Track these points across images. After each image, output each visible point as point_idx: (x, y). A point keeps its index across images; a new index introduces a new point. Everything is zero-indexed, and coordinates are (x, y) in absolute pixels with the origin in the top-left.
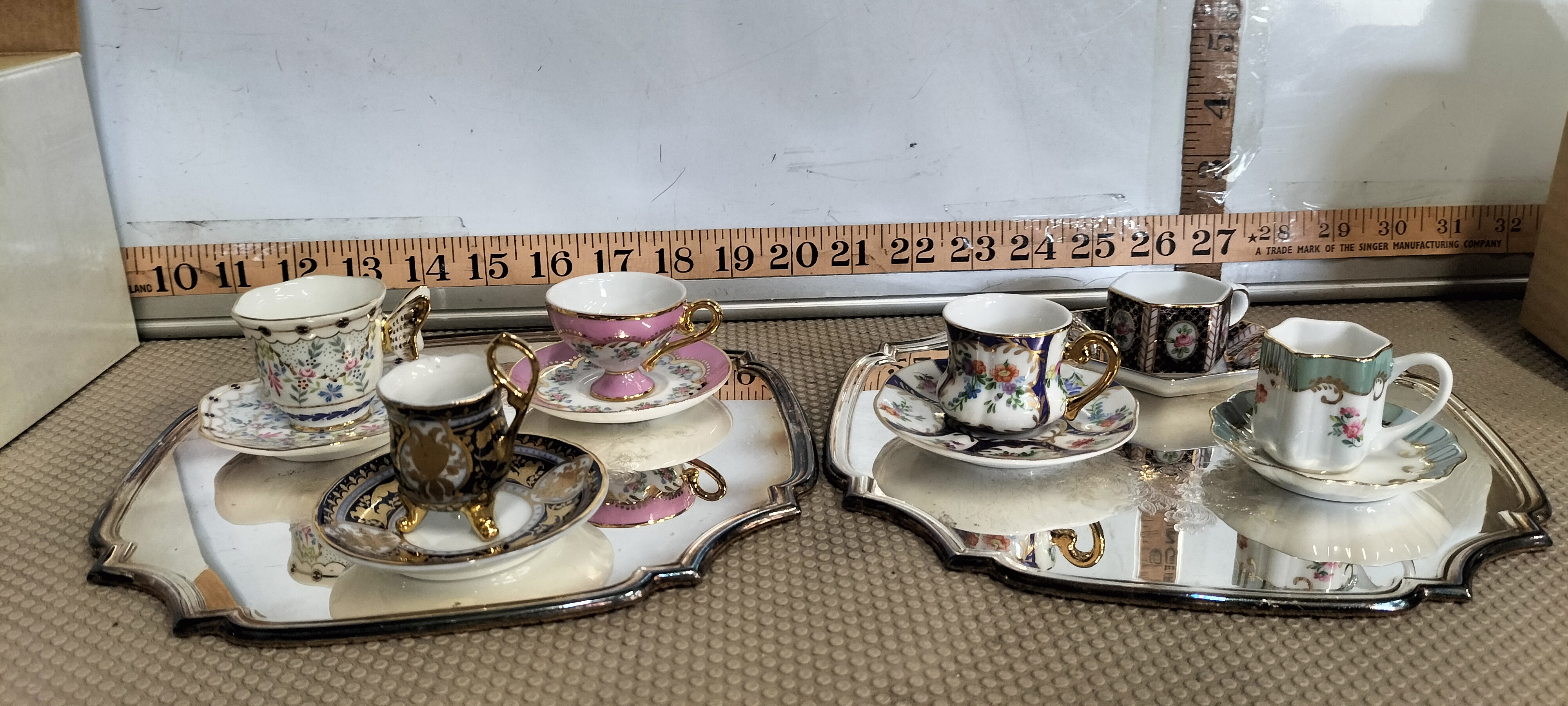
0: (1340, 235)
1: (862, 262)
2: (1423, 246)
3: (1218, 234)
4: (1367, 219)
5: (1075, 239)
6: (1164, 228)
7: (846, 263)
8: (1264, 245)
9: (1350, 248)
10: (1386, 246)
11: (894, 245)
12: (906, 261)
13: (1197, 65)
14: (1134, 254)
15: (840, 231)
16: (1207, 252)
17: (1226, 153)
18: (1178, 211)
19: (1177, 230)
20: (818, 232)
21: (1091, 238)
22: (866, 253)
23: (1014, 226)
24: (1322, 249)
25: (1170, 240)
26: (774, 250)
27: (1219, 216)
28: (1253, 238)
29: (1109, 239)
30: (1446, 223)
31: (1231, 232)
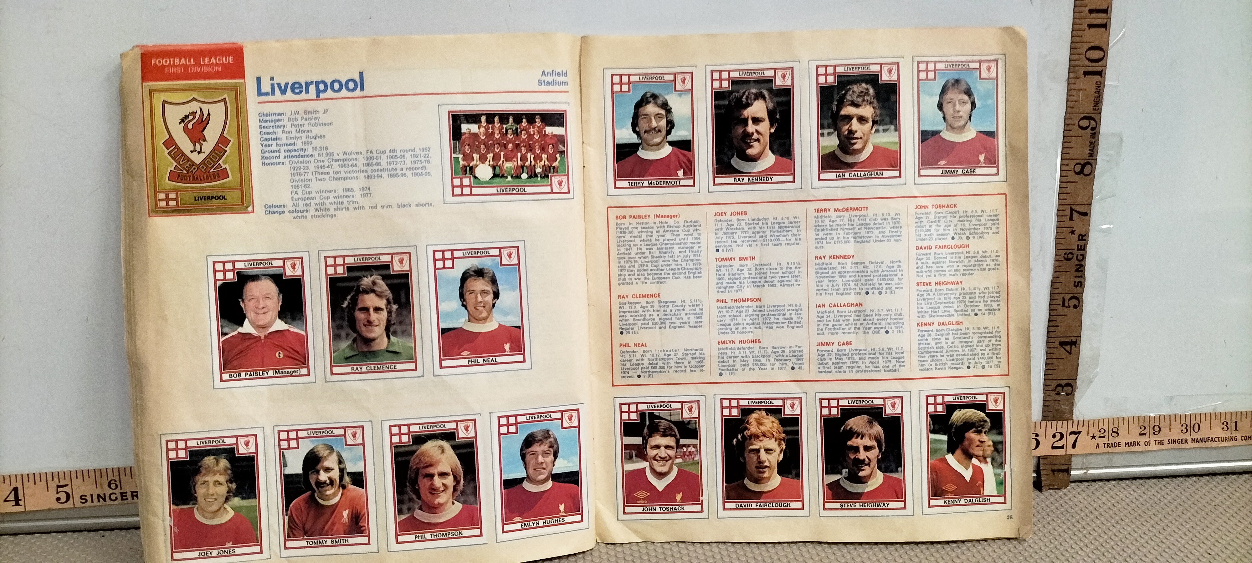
0: (1154, 433)
2: (1212, 440)
3: (1069, 435)
4: (1173, 421)
8: (1101, 441)
9: (1161, 442)
10: (1186, 441)
13: (1053, 318)
16: (1062, 447)
17: (1075, 378)
18: (1040, 418)
19: (1041, 432)
24: (1142, 444)
25: (1036, 439)
27: (1070, 422)
28: (1094, 437)
30: (1227, 423)
31: (1079, 433)
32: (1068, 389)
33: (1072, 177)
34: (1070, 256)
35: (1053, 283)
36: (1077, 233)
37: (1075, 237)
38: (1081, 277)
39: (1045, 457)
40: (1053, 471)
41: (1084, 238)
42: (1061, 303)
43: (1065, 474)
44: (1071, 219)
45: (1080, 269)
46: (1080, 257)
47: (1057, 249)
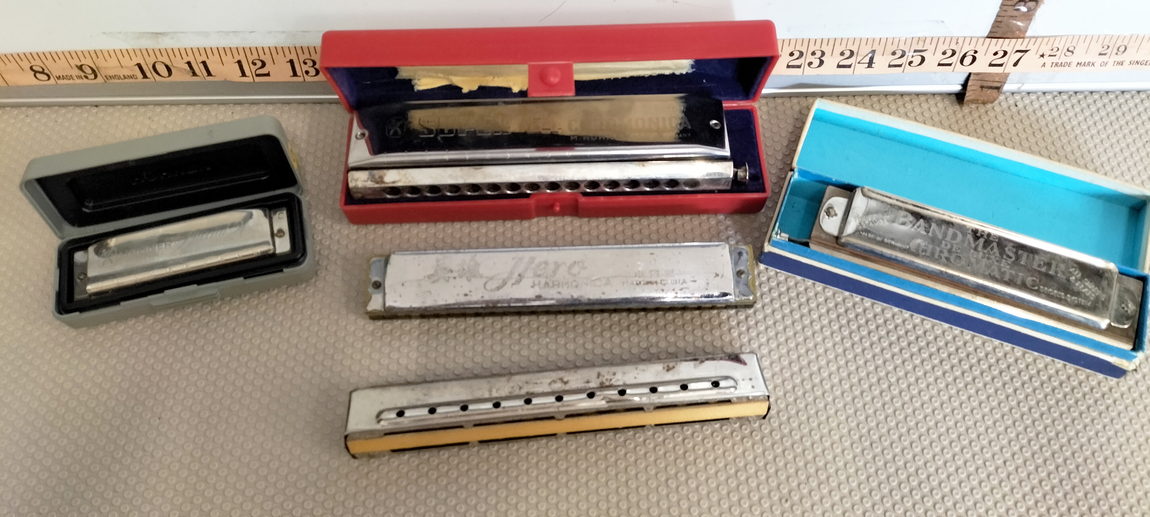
0: (1117, 54)
3: (1013, 54)
4: (1145, 41)
5: (894, 53)
6: (972, 47)
8: (1050, 60)
9: (1121, 63)
14: (939, 65)
16: (1001, 65)
19: (981, 50)
21: (907, 53)
23: (844, 43)
24: (1097, 64)
25: (973, 56)
27: (1020, 40)
28: (1042, 56)
29: (922, 54)
31: (1026, 51)
32: (1031, 4)
39: (977, 74)
40: (982, 87)
43: (995, 91)
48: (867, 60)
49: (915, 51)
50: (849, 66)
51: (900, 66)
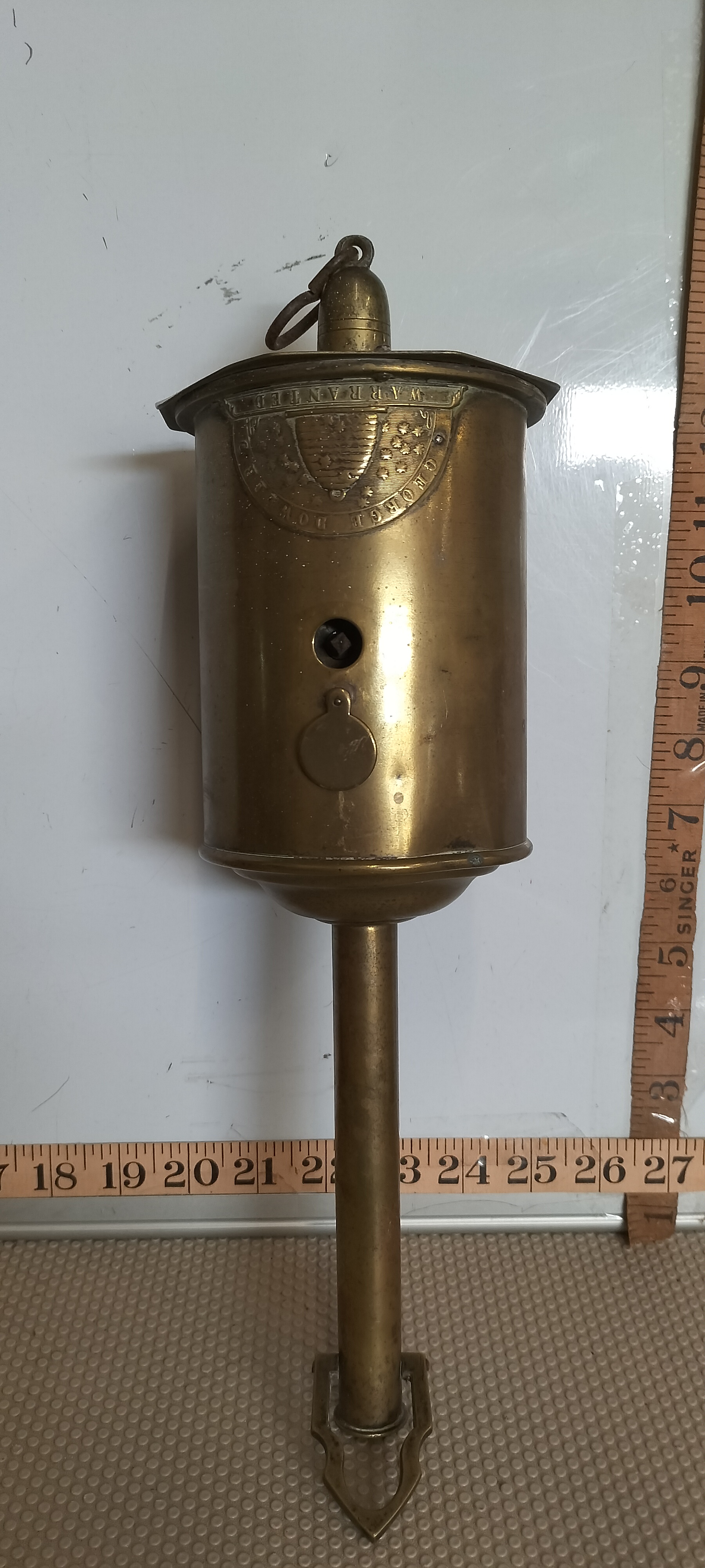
1: (269, 1180)
3: (673, 1163)
5: (512, 1162)
6: (613, 1153)
7: (251, 1182)
11: (306, 1163)
12: (319, 1181)
13: (646, 980)
14: (578, 1181)
15: (244, 1147)
16: (662, 1181)
17: (682, 1073)
18: (627, 1134)
19: (627, 1156)
20: (218, 1148)
21: (529, 1161)
22: (274, 1172)
23: (441, 1145)
25: (619, 1166)
26: (168, 1167)
27: (674, 1142)
29: (550, 1163)
31: (689, 1160)
32: (670, 1090)
33: (671, 761)
34: (670, 885)
35: (643, 926)
36: (681, 849)
37: (678, 856)
38: (690, 917)
39: (635, 1196)
40: (647, 1216)
41: (692, 857)
42: (657, 957)
43: (667, 1222)
44: (670, 827)
45: (688, 903)
46: (687, 887)
47: (649, 874)
48: (477, 1171)
49: (539, 1159)
50: (456, 1181)
51: (524, 1181)
